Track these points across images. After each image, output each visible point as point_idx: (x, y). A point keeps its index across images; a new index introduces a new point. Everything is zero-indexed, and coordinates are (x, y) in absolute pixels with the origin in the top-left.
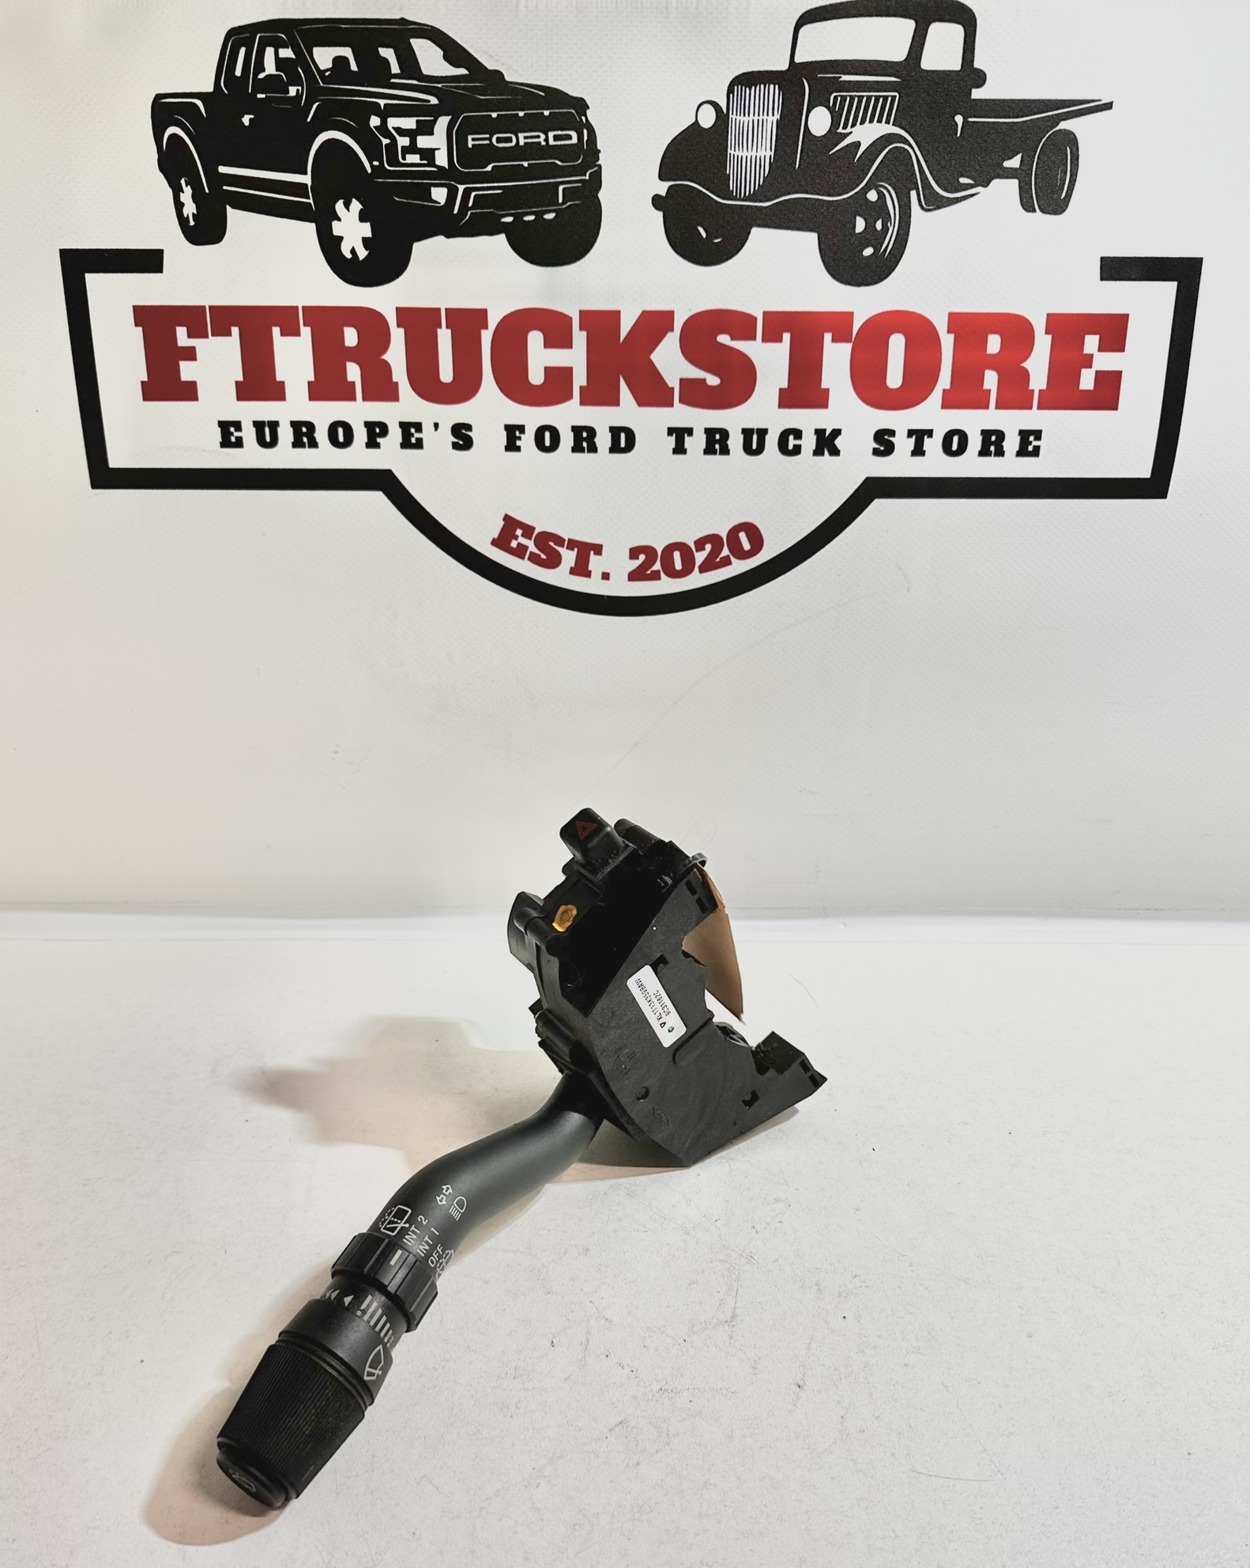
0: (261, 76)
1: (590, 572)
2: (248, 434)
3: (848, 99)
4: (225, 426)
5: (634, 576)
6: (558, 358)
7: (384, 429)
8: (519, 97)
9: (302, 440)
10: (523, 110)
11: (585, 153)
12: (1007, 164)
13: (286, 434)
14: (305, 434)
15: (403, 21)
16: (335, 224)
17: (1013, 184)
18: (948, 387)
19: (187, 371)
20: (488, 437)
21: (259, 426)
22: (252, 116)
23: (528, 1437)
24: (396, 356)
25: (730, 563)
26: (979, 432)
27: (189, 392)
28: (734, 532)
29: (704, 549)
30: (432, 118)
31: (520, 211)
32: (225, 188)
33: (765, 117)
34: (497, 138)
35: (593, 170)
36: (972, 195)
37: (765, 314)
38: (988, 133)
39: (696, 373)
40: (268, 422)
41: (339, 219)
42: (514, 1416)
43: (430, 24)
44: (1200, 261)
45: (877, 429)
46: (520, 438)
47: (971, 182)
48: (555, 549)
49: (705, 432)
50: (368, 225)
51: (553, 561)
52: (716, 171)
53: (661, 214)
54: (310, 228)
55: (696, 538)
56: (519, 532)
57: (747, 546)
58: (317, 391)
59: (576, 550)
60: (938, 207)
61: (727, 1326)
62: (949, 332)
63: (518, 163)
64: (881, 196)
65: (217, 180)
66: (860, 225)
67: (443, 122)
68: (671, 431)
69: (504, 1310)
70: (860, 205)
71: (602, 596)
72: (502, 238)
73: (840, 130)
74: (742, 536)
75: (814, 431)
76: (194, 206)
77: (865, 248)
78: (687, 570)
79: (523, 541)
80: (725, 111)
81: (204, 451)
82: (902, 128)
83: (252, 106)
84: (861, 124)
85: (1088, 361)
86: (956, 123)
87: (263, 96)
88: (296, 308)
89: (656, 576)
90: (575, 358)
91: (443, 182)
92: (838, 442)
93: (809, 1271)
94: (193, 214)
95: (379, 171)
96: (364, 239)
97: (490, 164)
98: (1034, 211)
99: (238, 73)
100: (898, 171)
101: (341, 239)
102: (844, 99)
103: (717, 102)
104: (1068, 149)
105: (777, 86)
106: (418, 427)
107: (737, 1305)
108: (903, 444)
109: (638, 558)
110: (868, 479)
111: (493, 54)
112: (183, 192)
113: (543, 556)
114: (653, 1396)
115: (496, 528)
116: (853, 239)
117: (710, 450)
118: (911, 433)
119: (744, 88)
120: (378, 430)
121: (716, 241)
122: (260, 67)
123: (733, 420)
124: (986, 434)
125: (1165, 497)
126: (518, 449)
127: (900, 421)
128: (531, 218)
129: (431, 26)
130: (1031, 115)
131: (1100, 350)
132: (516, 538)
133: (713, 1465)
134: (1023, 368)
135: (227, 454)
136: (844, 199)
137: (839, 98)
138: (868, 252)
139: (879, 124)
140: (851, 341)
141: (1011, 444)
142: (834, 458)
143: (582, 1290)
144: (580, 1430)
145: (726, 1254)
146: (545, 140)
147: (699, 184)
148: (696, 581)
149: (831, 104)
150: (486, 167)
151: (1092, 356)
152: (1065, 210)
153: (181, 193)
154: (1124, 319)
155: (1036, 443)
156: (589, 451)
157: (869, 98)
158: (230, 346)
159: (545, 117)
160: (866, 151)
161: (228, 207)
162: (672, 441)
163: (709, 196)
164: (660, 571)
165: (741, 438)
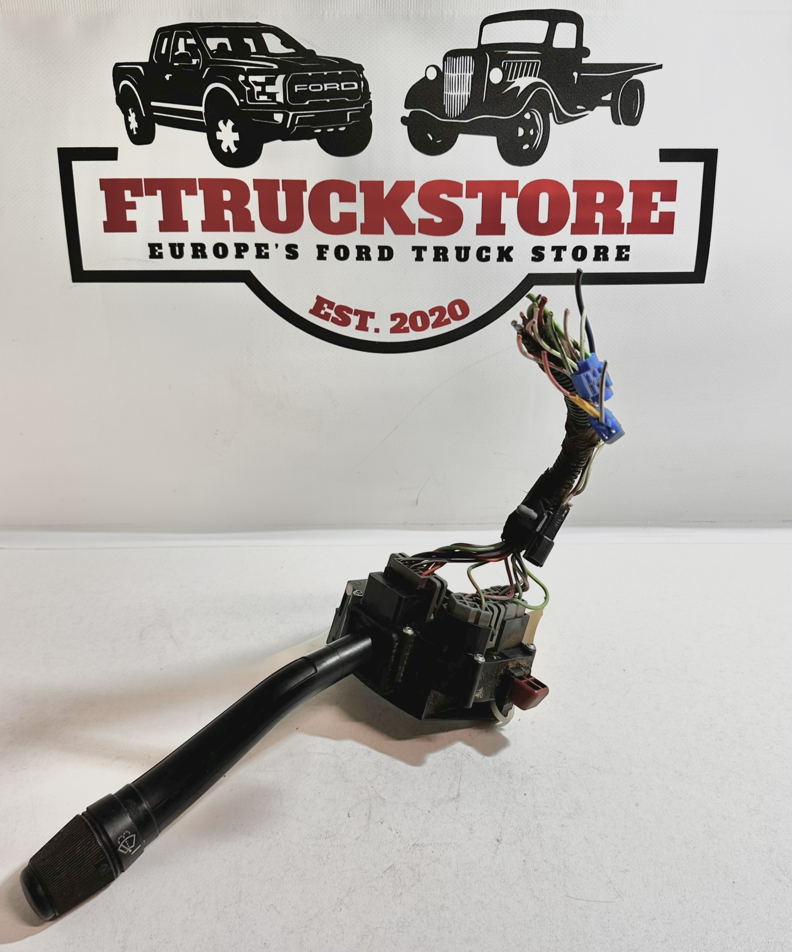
0: (176, 53)
1: (368, 328)
2: (166, 251)
3: (512, 63)
4: (152, 246)
5: (394, 330)
6: (348, 207)
7: (246, 247)
8: (324, 64)
9: (198, 254)
10: (326, 71)
11: (362, 94)
12: (604, 98)
13: (188, 251)
14: (199, 251)
15: (257, 24)
16: (218, 133)
17: (608, 109)
18: (574, 222)
19: (131, 215)
20: (307, 252)
21: (172, 246)
22: (171, 75)
23: (334, 877)
24: (253, 206)
25: (450, 322)
26: (593, 247)
27: (131, 227)
28: (452, 305)
29: (434, 315)
30: (274, 76)
31: (325, 126)
32: (154, 113)
33: (464, 74)
34: (312, 87)
35: (367, 103)
36: (583, 115)
37: (467, 182)
38: (593, 82)
39: (427, 215)
40: (178, 244)
41: (220, 131)
42: (326, 863)
43: (272, 25)
44: (717, 150)
45: (533, 246)
46: (326, 253)
47: (584, 108)
48: (346, 315)
49: (434, 249)
50: (237, 134)
51: (346, 322)
52: (437, 103)
53: (406, 127)
55: (430, 308)
56: (325, 306)
57: (459, 313)
58: (206, 226)
59: (359, 315)
60: (565, 122)
61: (454, 802)
62: (574, 191)
63: (323, 100)
64: (532, 116)
65: (150, 109)
66: (521, 132)
67: (280, 78)
68: (413, 248)
69: (319, 793)
70: (519, 121)
71: (375, 342)
72: (315, 141)
73: (508, 80)
74: (457, 307)
75: (497, 248)
76: (137, 123)
77: (524, 145)
78: (425, 326)
79: (327, 310)
80: (442, 70)
81: (140, 260)
82: (543, 79)
83: (170, 69)
84: (520, 77)
85: (654, 207)
86: (573, 77)
87: (177, 64)
88: (195, 179)
89: (406, 330)
90: (358, 207)
93: (504, 764)
94: (136, 128)
95: (243, 105)
96: (235, 142)
97: (307, 100)
98: (620, 124)
99: (163, 52)
100: (541, 103)
101: (221, 141)
102: (509, 64)
103: (437, 66)
104: (638, 90)
105: (471, 57)
106: (266, 246)
107: (460, 787)
108: (549, 255)
109: (395, 320)
110: (529, 274)
111: (309, 41)
112: (130, 116)
114: (410, 848)
115: (312, 303)
116: (517, 140)
117: (436, 259)
119: (452, 58)
120: (242, 248)
121: (439, 142)
122: (176, 49)
123: (450, 242)
124: (597, 248)
125: (703, 282)
126: (325, 259)
127: (548, 242)
128: (332, 130)
130: (617, 72)
131: (662, 200)
132: (324, 309)
133: (446, 894)
134: (617, 210)
135: (153, 262)
136: (511, 118)
137: (507, 63)
138: (526, 147)
139: (529, 77)
140: (517, 197)
141: (612, 253)
142: (509, 263)
143: (367, 779)
144: (366, 872)
145: (454, 754)
146: (339, 87)
147: (428, 111)
148: (430, 333)
149: (502, 66)
150: (305, 102)
151: (657, 204)
152: (638, 123)
153: (129, 117)
154: (674, 183)
155: (626, 253)
156: (366, 260)
157: (524, 63)
158: (156, 201)
159: (339, 75)
160: (523, 91)
161: (156, 124)
162: (414, 254)
163: (434, 117)
164: (408, 327)
165: (455, 252)
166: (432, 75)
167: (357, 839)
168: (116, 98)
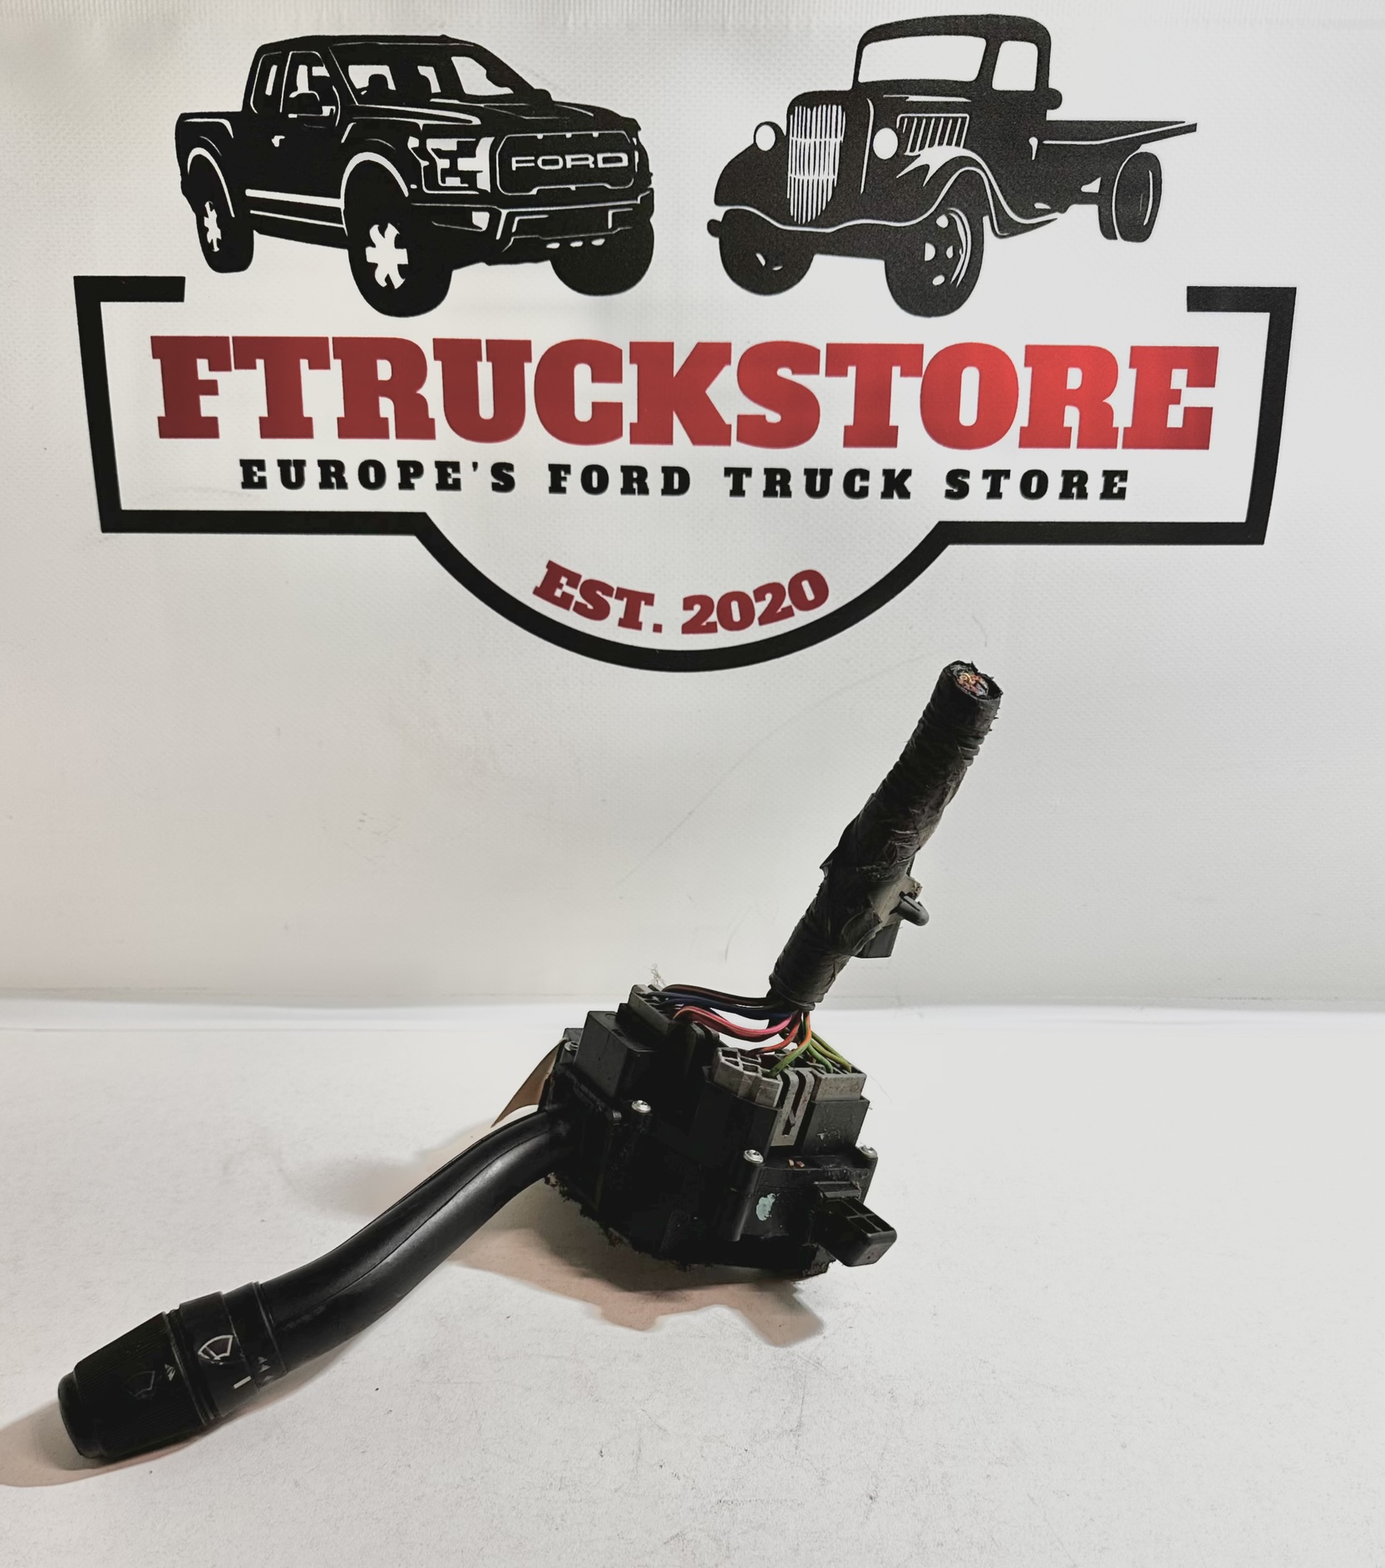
0: (293, 95)
1: (641, 623)
2: (272, 473)
3: (916, 120)
4: (247, 465)
5: (688, 628)
6: (607, 392)
7: (418, 469)
8: (566, 118)
9: (330, 480)
10: (571, 131)
11: (636, 176)
12: (1086, 189)
13: (313, 474)
14: (333, 474)
15: (444, 38)
16: (369, 250)
17: (1092, 210)
18: (1026, 424)
19: (208, 406)
20: (531, 477)
21: (284, 465)
22: (283, 137)
23: (575, 1550)
24: (433, 390)
25: (792, 614)
26: (1060, 473)
27: (209, 428)
28: (796, 581)
29: (764, 599)
30: (474, 140)
32: (252, 212)
33: (828, 139)
34: (543, 161)
35: (645, 194)
36: (1049, 221)
37: (829, 346)
38: (1065, 157)
39: (754, 409)
40: (294, 461)
41: (373, 245)
42: (560, 1528)
43: (472, 42)
44: (1295, 290)
45: (951, 469)
46: (565, 479)
47: (1048, 207)
48: (602, 598)
49: (766, 473)
50: (404, 251)
51: (601, 612)
52: (776, 195)
53: (717, 240)
54: (342, 255)
55: (756, 587)
56: (564, 580)
57: (810, 596)
58: (347, 429)
59: (625, 600)
60: (1013, 234)
61: (792, 1436)
62: (1026, 365)
63: (565, 187)
64: (952, 222)
65: (243, 203)
66: (930, 252)
67: (485, 144)
68: (728, 471)
69: (548, 1418)
70: (929, 231)
71: (653, 651)
72: (547, 265)
73: (908, 153)
74: (806, 585)
75: (882, 472)
76: (219, 231)
77: (935, 276)
78: (746, 622)
79: (568, 589)
80: (785, 132)
81: (224, 491)
82: (973, 151)
83: (282, 126)
84: (929, 147)
85: (1176, 397)
86: (1031, 146)
87: (295, 116)
88: (326, 339)
89: (711, 628)
90: (625, 392)
91: (485, 206)
92: (908, 484)
93: (882, 1378)
94: (218, 240)
95: (416, 195)
96: (400, 267)
97: (535, 187)
98: (1115, 238)
99: (269, 91)
100: (970, 196)
101: (375, 266)
102: (911, 120)
103: (777, 123)
104: (1152, 174)
105: (840, 107)
106: (456, 466)
107: (803, 1413)
108: (978, 486)
109: (692, 609)
110: (940, 523)
111: (538, 72)
112: (207, 217)
113: (590, 607)
114: (712, 1507)
115: (539, 576)
116: (923, 267)
117: (769, 492)
118: (986, 474)
119: (805, 109)
120: (412, 470)
121: (777, 269)
122: (292, 86)
123: (795, 460)
124: (1067, 475)
126: (563, 490)
127: (975, 461)
128: (579, 244)
129: (474, 44)
130: (1111, 138)
131: (1188, 385)
132: (561, 586)
134: (1106, 403)
135: (249, 495)
136: (912, 225)
137: (906, 120)
138: (939, 280)
139: (949, 147)
140: (921, 376)
141: (1095, 485)
142: (904, 501)
143: (633, 1398)
144: (632, 1543)
145: (792, 1361)
146: (593, 163)
147: (758, 209)
148: (756, 633)
149: (898, 126)
150: (530, 190)
151: (1179, 391)
152: (1148, 237)
153: (205, 218)
154: (1213, 352)
155: (1121, 485)
156: (639, 493)
157: (938, 119)
158: (254, 379)
159: (594, 138)
160: (935, 174)
161: (255, 232)
162: (729, 482)
163: (769, 223)
164: (716, 623)
165: (803, 479)
166: (766, 141)
167: (616, 1491)
168: (182, 182)
